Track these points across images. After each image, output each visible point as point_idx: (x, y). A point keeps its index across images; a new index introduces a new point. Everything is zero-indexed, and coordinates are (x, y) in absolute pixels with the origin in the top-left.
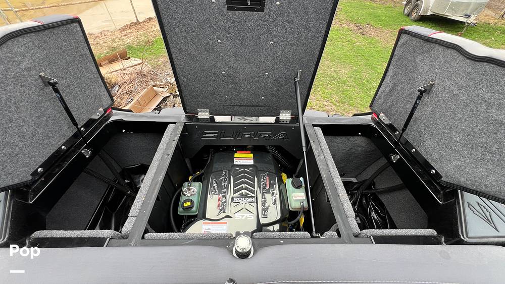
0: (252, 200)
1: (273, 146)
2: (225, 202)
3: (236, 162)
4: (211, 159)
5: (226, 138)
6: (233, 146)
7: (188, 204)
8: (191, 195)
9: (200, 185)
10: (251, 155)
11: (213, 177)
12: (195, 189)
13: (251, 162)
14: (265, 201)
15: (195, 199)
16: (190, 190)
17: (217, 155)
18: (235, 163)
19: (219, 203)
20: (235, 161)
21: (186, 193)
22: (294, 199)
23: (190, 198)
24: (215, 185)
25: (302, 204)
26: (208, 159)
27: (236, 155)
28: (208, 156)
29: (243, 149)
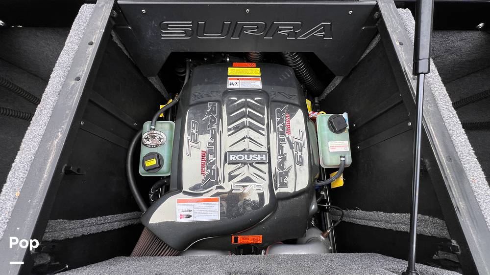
0: (262, 159)
1: (297, 53)
2: (214, 163)
3: (232, 84)
4: (189, 77)
5: (208, 36)
6: (226, 53)
7: (153, 162)
8: (157, 146)
9: (171, 126)
10: (257, 71)
11: (192, 116)
12: (162, 134)
13: (258, 85)
14: (284, 159)
15: (165, 152)
16: (154, 137)
17: (197, 70)
18: (229, 87)
19: (203, 165)
20: (229, 82)
21: (148, 143)
22: (331, 151)
23: (156, 150)
24: (194, 131)
25: (343, 159)
26: (185, 76)
27: (231, 71)
28: (185, 72)
29: (243, 58)
